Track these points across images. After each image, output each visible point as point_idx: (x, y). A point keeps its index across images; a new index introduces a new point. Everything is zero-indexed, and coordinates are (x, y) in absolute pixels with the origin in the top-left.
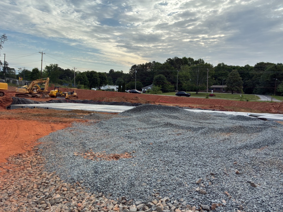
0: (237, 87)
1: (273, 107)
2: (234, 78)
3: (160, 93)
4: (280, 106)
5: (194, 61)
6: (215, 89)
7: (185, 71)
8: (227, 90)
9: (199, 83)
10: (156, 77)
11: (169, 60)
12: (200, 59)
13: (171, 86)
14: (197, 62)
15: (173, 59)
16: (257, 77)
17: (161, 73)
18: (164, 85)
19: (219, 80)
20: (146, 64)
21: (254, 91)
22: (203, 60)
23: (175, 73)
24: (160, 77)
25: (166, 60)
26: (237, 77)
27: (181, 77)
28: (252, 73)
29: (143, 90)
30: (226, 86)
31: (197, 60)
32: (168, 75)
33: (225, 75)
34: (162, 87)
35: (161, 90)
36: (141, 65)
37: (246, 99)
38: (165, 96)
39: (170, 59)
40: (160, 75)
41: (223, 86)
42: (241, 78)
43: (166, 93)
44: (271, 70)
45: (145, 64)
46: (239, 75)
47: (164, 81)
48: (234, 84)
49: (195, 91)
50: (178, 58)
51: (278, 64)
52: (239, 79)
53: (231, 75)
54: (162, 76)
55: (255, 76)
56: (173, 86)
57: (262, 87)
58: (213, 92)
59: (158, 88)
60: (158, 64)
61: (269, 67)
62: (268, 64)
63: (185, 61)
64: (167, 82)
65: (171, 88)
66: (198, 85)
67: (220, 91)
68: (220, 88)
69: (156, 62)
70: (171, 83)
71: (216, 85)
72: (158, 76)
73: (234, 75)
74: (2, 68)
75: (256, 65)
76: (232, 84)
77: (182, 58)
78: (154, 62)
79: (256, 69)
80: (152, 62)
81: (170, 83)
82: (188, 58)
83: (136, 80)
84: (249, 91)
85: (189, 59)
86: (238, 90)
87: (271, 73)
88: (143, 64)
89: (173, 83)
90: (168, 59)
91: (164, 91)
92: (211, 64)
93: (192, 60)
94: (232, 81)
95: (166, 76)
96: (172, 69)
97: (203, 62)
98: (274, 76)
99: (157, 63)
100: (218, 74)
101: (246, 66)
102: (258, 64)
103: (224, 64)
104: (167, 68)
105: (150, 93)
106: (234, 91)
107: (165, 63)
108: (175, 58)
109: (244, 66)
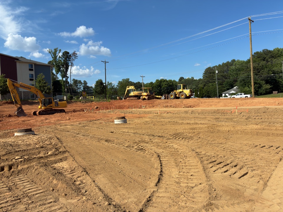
74: (82, 87)
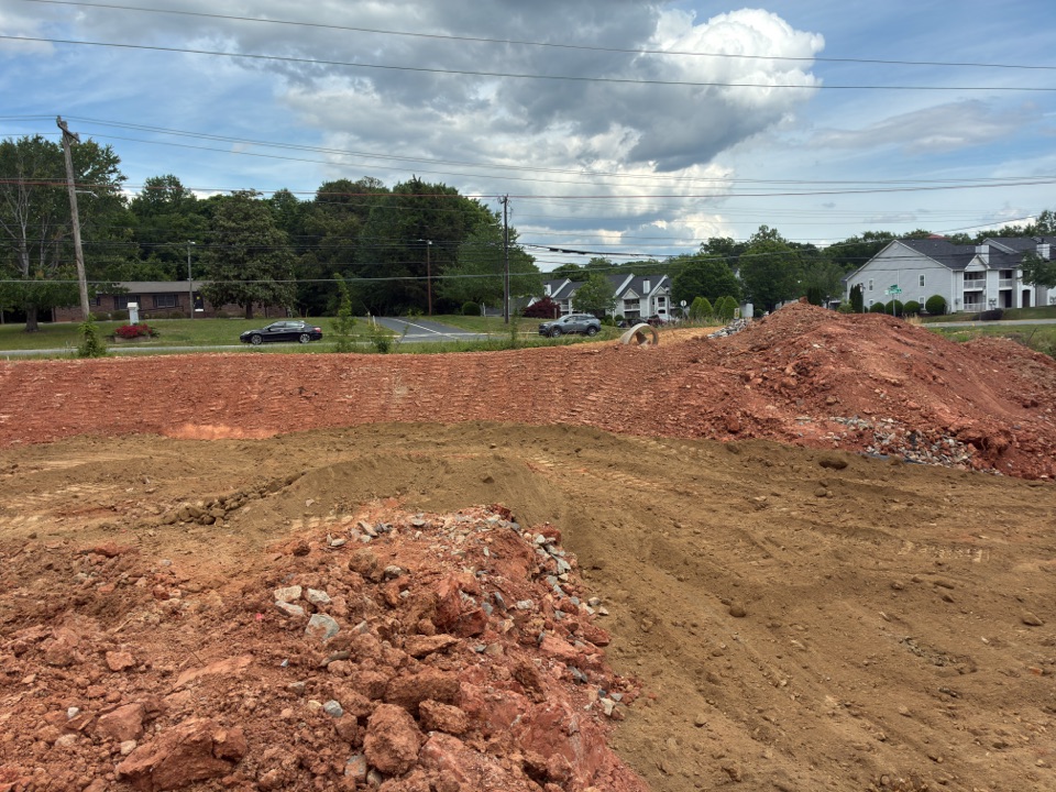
0: (267, 280)
2: (247, 234)
6: (148, 303)
8: (217, 304)
26: (260, 228)
28: (314, 223)
46: (269, 218)
52: (274, 240)
53: (229, 217)
55: (329, 233)
66: (31, 271)
67: (178, 310)
73: (247, 217)
76: (240, 264)
86: (277, 298)
94: (239, 250)
102: (329, 186)
106: (255, 306)
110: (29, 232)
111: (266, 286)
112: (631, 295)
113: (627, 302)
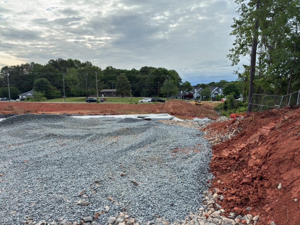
0: (126, 90)
1: (157, 107)
2: (123, 82)
3: (44, 100)
4: (162, 107)
5: (81, 63)
6: (105, 94)
7: (71, 74)
8: (117, 94)
9: (88, 87)
10: (37, 81)
11: (52, 62)
12: (87, 62)
13: (57, 91)
14: (84, 65)
15: (57, 60)
16: (142, 81)
17: (43, 77)
18: (49, 90)
19: (109, 83)
20: (22, 65)
21: (141, 94)
22: (90, 63)
23: (60, 76)
24: (42, 81)
25: (49, 62)
26: (125, 81)
27: (68, 81)
28: (138, 77)
29: (20, 97)
30: (116, 90)
31: (84, 62)
32: (52, 78)
33: (114, 79)
34: (46, 93)
35: (45, 96)
36: (14, 66)
37: (135, 102)
38: (50, 103)
39: (52, 60)
40: (42, 79)
41: (113, 90)
42: (129, 82)
43: (52, 100)
44: (154, 74)
45: (20, 66)
46: (127, 79)
47: (48, 86)
48: (124, 88)
49: (84, 96)
50: (62, 59)
51: (159, 68)
52: (128, 83)
53: (120, 78)
54: (45, 79)
55: (141, 79)
56: (60, 92)
57: (148, 90)
58: (104, 96)
59: (41, 94)
60: (39, 65)
61: (152, 71)
62: (151, 68)
63: (71, 64)
64: (51, 87)
65: (58, 94)
66: (88, 89)
67: (110, 95)
68: (110, 92)
69: (35, 63)
70: (57, 88)
71: (106, 89)
72: (40, 80)
73: (123, 79)
75: (141, 69)
76: (121, 87)
77: (67, 60)
78: (33, 63)
79: (142, 73)
80: (29, 63)
81: (55, 88)
82: (74, 60)
83: (8, 85)
84: (137, 94)
85: (76, 61)
86: (127, 94)
87: (154, 77)
88: (18, 66)
89: (59, 88)
90: (50, 60)
91: (49, 97)
92: (99, 67)
93: (79, 62)
94: (121, 85)
95: (50, 80)
96: (57, 72)
97: (91, 65)
98: (156, 80)
99: (37, 64)
100: (107, 78)
101: (132, 70)
102: (142, 68)
103: (112, 68)
104: (50, 70)
105: (29, 100)
106: (124, 95)
107: (47, 65)
108: (59, 59)
109: (131, 70)
110: (87, 82)
111: (126, 92)
112: (216, 92)
113: (215, 94)
